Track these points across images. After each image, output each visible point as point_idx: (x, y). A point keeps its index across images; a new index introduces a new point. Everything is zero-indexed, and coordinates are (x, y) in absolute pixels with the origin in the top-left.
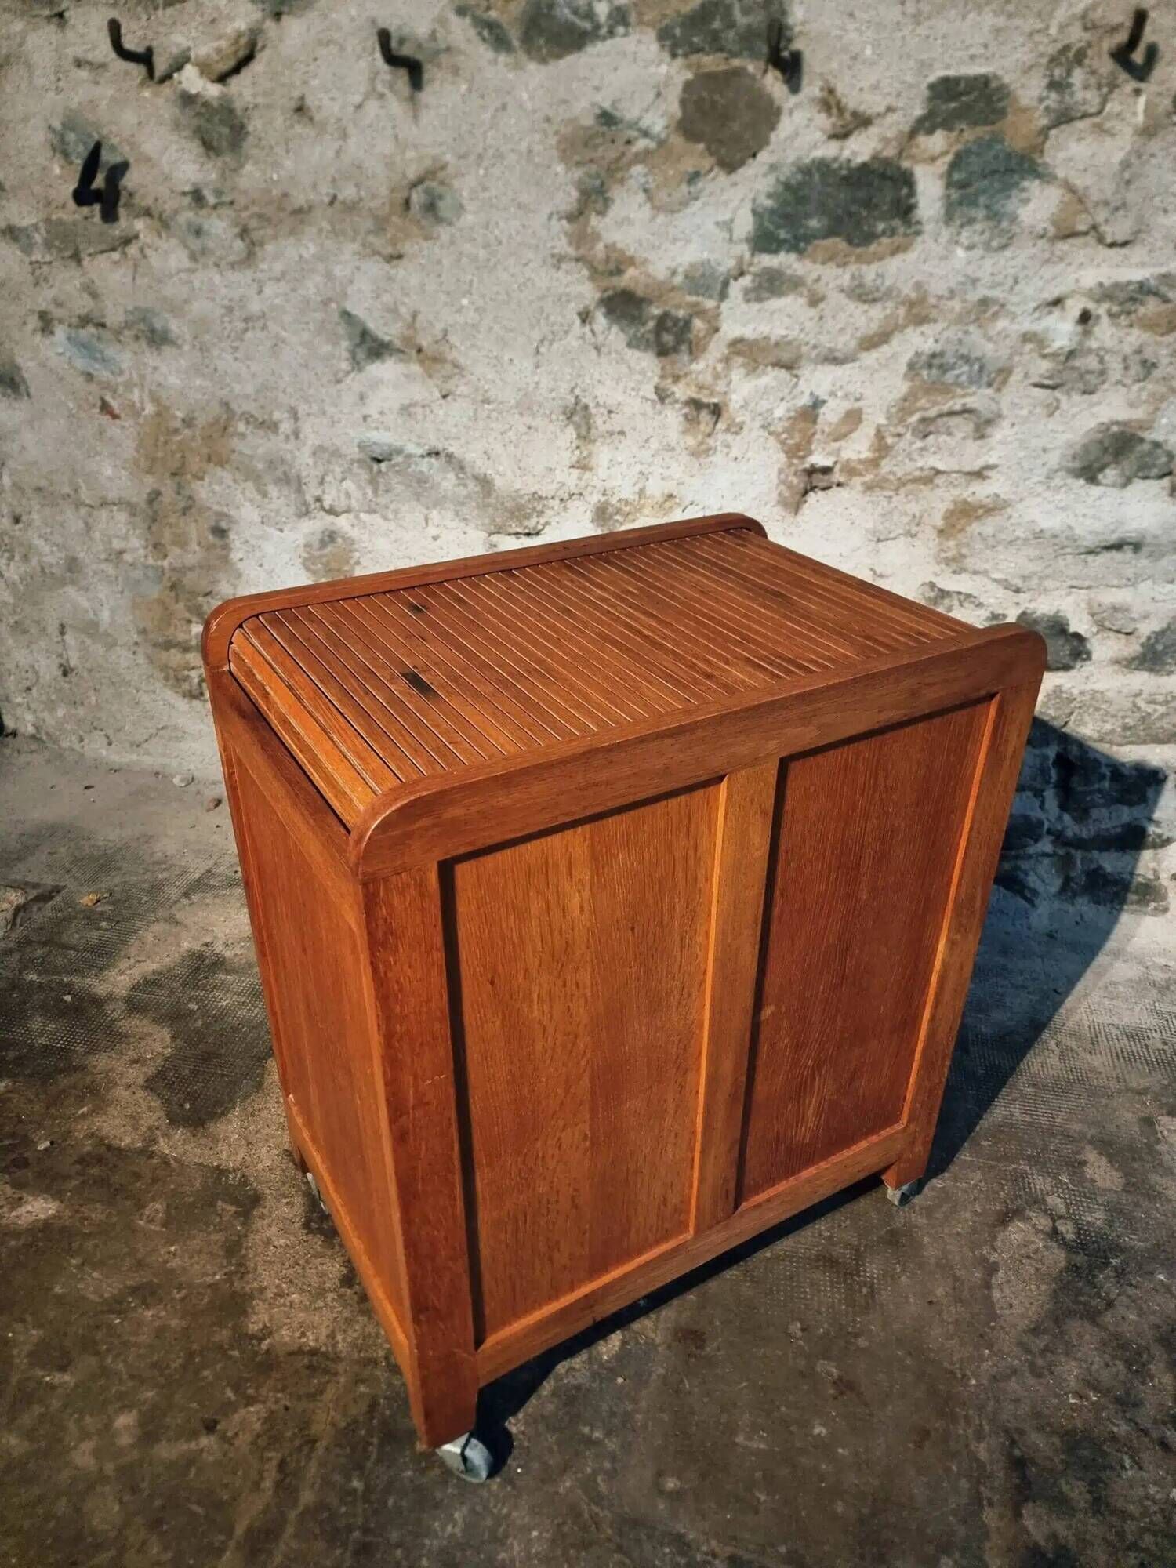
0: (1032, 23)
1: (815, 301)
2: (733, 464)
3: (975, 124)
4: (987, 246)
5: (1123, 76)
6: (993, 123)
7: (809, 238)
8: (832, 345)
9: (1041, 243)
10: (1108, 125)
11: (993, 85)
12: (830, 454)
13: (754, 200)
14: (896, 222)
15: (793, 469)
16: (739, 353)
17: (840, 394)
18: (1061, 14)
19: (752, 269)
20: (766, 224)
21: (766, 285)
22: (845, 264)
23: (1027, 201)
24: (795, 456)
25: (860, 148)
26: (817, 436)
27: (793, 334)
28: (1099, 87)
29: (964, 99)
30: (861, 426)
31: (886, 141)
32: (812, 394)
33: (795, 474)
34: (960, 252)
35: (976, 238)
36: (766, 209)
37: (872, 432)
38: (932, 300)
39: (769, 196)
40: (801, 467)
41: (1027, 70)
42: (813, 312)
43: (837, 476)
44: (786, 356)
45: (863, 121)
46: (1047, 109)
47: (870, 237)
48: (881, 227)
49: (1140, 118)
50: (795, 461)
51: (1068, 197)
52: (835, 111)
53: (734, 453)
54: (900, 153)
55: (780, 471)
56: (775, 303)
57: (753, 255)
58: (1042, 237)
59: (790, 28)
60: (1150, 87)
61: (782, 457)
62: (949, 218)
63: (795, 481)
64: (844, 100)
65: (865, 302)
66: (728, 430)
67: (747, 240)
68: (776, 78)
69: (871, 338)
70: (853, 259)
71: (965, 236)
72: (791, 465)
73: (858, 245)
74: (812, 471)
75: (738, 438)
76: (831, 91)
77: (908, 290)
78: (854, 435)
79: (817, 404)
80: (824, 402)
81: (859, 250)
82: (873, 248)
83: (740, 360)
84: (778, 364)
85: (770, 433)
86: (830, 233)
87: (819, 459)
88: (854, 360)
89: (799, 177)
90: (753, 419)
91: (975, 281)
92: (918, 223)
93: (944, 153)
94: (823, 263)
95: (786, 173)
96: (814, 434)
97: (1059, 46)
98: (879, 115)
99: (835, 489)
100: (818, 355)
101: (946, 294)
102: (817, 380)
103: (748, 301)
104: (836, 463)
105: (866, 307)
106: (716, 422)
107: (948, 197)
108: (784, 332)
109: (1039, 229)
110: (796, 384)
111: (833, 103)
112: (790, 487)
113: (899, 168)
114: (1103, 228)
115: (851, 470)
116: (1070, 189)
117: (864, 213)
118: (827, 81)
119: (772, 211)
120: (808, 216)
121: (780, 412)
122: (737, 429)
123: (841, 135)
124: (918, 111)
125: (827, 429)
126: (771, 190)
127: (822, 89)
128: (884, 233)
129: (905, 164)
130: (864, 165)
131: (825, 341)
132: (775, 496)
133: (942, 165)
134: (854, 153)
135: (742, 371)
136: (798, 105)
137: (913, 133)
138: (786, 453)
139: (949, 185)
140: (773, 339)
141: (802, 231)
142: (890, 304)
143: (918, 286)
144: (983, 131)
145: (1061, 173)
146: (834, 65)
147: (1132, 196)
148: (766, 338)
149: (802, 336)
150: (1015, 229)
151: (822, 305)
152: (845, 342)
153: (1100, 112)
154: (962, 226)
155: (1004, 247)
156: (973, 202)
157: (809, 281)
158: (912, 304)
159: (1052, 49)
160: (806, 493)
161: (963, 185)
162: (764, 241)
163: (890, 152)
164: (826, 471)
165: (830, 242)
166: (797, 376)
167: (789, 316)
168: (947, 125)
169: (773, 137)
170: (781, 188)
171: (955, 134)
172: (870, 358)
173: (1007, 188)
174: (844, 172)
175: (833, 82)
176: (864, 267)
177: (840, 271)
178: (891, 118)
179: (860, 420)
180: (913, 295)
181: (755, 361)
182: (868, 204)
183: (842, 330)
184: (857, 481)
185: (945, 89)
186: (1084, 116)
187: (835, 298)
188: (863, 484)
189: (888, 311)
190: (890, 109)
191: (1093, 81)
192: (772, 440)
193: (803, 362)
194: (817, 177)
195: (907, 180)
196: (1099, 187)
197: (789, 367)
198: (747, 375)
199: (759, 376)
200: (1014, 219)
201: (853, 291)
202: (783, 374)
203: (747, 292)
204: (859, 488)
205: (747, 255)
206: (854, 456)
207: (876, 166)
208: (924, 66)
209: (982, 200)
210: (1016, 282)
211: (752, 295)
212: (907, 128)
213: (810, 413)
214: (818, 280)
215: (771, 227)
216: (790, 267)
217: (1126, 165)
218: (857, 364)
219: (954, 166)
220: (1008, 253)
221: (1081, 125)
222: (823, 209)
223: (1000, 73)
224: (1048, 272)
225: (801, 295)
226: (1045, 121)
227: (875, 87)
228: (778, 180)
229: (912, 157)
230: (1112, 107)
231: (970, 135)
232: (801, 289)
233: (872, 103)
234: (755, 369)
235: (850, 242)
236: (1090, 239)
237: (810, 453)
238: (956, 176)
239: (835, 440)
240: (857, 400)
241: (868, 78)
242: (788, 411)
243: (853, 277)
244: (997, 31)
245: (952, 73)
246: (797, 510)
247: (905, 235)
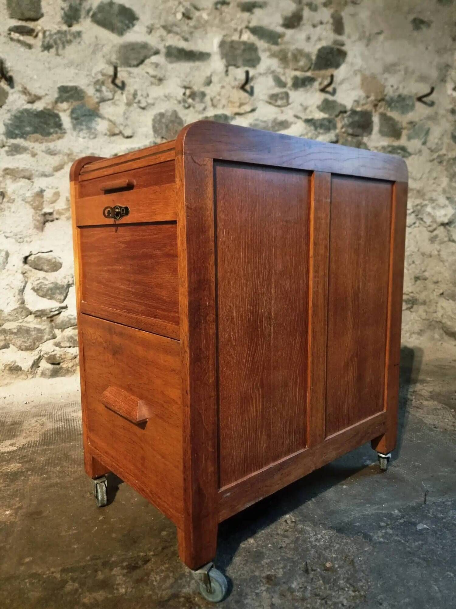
0: (85, 73)
1: (34, 155)
2: (13, 214)
3: (75, 101)
4: (89, 138)
5: (117, 89)
6: (81, 100)
7: (28, 133)
8: (42, 170)
9: (106, 137)
10: (117, 102)
11: (78, 89)
12: (51, 208)
13: (4, 121)
14: (57, 129)
15: (37, 215)
16: (8, 174)
17: (50, 187)
18: (94, 71)
19: (8, 144)
20: (10, 128)
21: (14, 149)
22: (42, 143)
23: (98, 124)
24: (37, 210)
25: (39, 106)
26: (45, 202)
27: (27, 167)
28: (111, 91)
29: (70, 93)
30: (60, 197)
31: (48, 104)
32: (39, 187)
33: (39, 216)
34: (81, 140)
35: (85, 135)
36: (8, 124)
37: (65, 199)
38: (75, 154)
39: (9, 120)
40: (41, 213)
41: (88, 85)
42: (33, 159)
43: (55, 216)
44: (27, 174)
45: (39, 98)
46: (97, 98)
47: (49, 134)
48: (52, 130)
49: (125, 101)
50: (38, 211)
51: (110, 123)
52: (28, 95)
53: (12, 210)
54: (53, 108)
55: (33, 216)
56: (18, 156)
57: (7, 139)
58: (106, 134)
59: (7, 68)
60: (125, 93)
61: (32, 211)
62: (74, 128)
63: (39, 218)
64: (30, 92)
65: (52, 155)
66: (8, 202)
67: (4, 134)
68: (5, 84)
69: (56, 167)
70: (44, 141)
71: (81, 134)
72: (36, 213)
73: (46, 136)
74: (45, 214)
75: (13, 204)
76: (25, 89)
77: (66, 151)
78: (58, 201)
79: (42, 191)
80: (45, 190)
81: (46, 138)
82: (51, 137)
83: (9, 177)
84: (24, 177)
85: (26, 202)
86: (35, 132)
87: (47, 210)
88: (53, 175)
89: (19, 114)
90: (18, 197)
91: (88, 148)
92: (64, 129)
93: (68, 109)
94: (34, 142)
95: (14, 113)
96: (43, 202)
97: (96, 79)
98: (43, 96)
99: (56, 221)
100: (39, 173)
101: (79, 152)
102: (40, 183)
103: (8, 155)
104: (54, 211)
105: (52, 157)
106: (3, 199)
107: (72, 122)
108: (24, 166)
109: (104, 132)
110: (32, 185)
111: (26, 91)
112: (38, 221)
113: (54, 112)
114: (123, 132)
115: (60, 213)
116: (110, 121)
117: (45, 126)
118: (23, 85)
119: (11, 124)
120: (26, 127)
121: (28, 194)
122: (13, 201)
123: (32, 102)
124: (56, 95)
125: (48, 200)
126: (10, 118)
127: (22, 88)
128: (53, 132)
129: (56, 111)
130: (42, 112)
131: (41, 169)
132: (32, 225)
133: (68, 112)
134: (38, 108)
135: (11, 180)
136: (15, 92)
137: (56, 102)
138: (34, 208)
139: (72, 118)
140: (21, 168)
141: (24, 131)
142: (61, 155)
143: (69, 149)
144: (79, 102)
145: (106, 116)
146: (25, 80)
147: (129, 122)
148: (18, 168)
149: (31, 167)
150: (96, 132)
151: (37, 156)
152: (48, 169)
153: (113, 99)
154: (80, 131)
155: (95, 138)
156: (81, 124)
157: (30, 148)
158: (68, 155)
159: (94, 80)
160: (44, 223)
161: (76, 119)
162: (10, 134)
163: (50, 107)
164: (51, 214)
165: (35, 135)
166: (32, 182)
167: (25, 161)
168: (67, 100)
169: (7, 101)
170: (13, 117)
171: (70, 104)
172: (58, 174)
173: (91, 121)
174: (35, 113)
175: (25, 86)
176: (49, 144)
177: (41, 145)
178: (47, 97)
179: (59, 196)
180: (68, 152)
181: (15, 176)
182: (46, 123)
183: (46, 165)
184: (63, 217)
185: (63, 90)
186: (109, 100)
187: (41, 154)
188: (66, 217)
189: (61, 158)
190: (46, 95)
191: (109, 90)
192: (28, 206)
193: (34, 176)
194: (26, 114)
195: (57, 116)
196: (119, 120)
197: (29, 179)
198: (13, 182)
199: (18, 182)
200: (95, 129)
201: (47, 151)
202: (27, 181)
203: (7, 152)
204: (65, 219)
205: (5, 139)
206: (60, 208)
207: (46, 111)
208: (55, 82)
209: (84, 123)
210: (101, 148)
211: (9, 153)
212: (54, 100)
213: (40, 193)
214: (33, 148)
215: (12, 129)
216: (22, 143)
217: (125, 114)
218: (54, 177)
219: (72, 112)
220: (96, 140)
221: (109, 102)
222: (30, 124)
223: (80, 86)
224: (111, 146)
225: (28, 153)
226: (97, 100)
227: (40, 87)
228: (12, 115)
229: (58, 110)
230: (116, 97)
231: (75, 104)
232: (27, 151)
233: (40, 93)
234: (15, 180)
235: (42, 135)
236: (120, 137)
237: (42, 208)
238: (74, 116)
239: (52, 203)
240: (57, 188)
241: (37, 85)
242: (31, 194)
243: (46, 147)
244: (76, 74)
245: (65, 84)
246: (42, 230)
247: (61, 133)
